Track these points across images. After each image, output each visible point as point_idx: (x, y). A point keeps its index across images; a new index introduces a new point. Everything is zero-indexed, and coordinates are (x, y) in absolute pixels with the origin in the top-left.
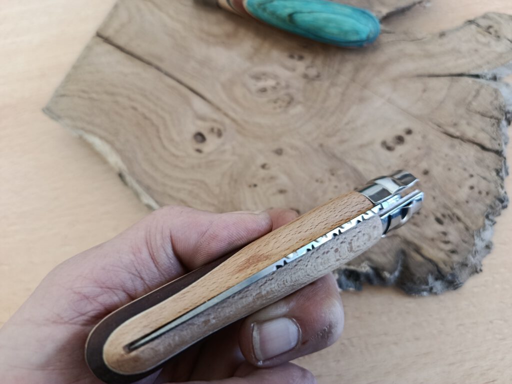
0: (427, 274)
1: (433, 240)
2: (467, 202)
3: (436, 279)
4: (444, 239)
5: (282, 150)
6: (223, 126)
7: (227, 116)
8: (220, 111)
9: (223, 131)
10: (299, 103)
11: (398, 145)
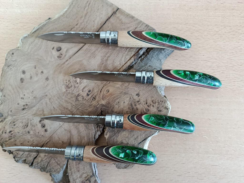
5: (48, 80)
6: (63, 59)
7: (67, 61)
8: (69, 59)
9: (60, 58)
10: (67, 91)
11: (41, 125)
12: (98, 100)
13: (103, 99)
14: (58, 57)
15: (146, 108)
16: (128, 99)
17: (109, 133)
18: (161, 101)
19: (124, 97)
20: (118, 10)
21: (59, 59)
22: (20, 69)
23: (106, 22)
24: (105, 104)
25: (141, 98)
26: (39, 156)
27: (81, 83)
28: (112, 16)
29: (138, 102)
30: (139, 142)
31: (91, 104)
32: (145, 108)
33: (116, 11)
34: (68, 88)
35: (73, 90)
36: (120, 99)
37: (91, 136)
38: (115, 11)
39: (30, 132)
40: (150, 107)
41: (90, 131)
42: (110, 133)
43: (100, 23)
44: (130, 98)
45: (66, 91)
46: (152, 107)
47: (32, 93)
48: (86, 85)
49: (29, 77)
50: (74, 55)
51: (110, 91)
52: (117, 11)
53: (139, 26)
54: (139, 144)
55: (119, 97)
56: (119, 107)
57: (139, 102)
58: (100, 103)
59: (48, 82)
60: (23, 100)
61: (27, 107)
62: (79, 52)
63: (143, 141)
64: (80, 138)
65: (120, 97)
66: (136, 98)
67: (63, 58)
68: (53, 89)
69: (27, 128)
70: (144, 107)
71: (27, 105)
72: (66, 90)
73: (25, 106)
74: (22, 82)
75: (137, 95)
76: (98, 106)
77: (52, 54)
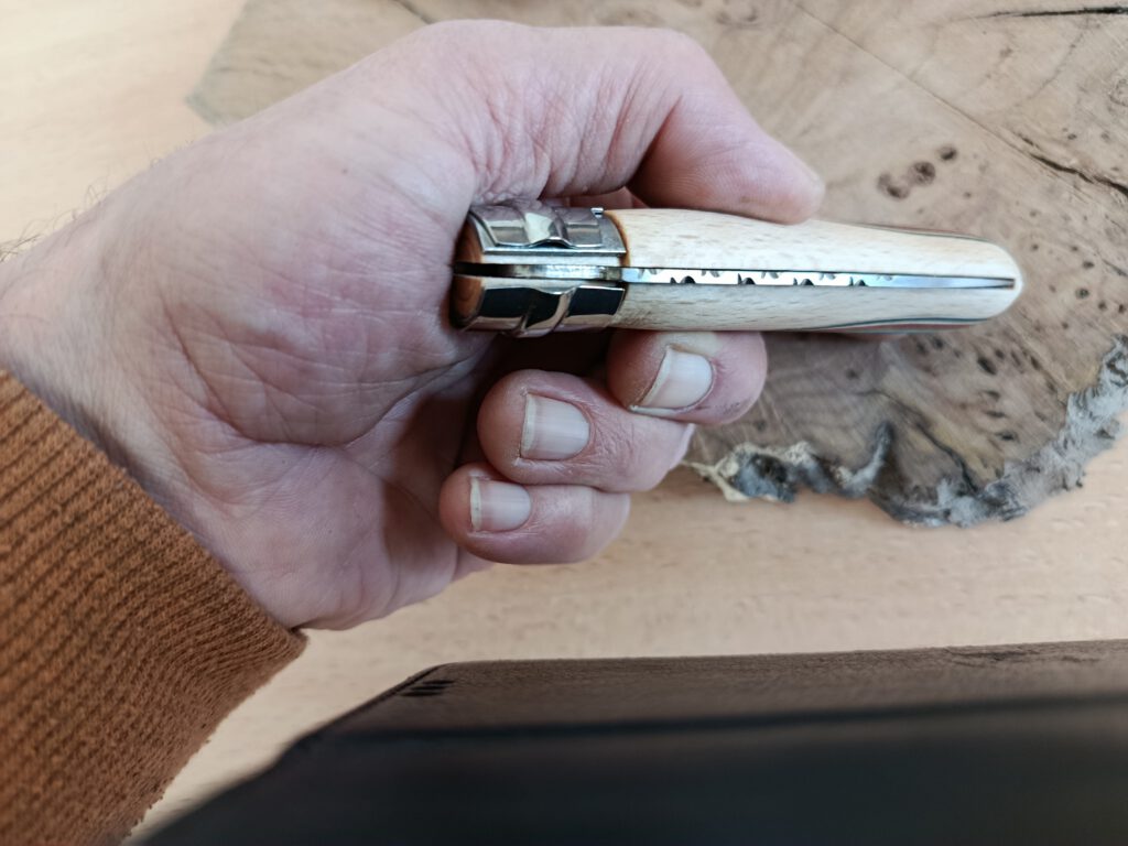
0: (939, 481)
1: (964, 406)
2: (1065, 326)
3: (961, 494)
4: (991, 408)
11: (920, 185)
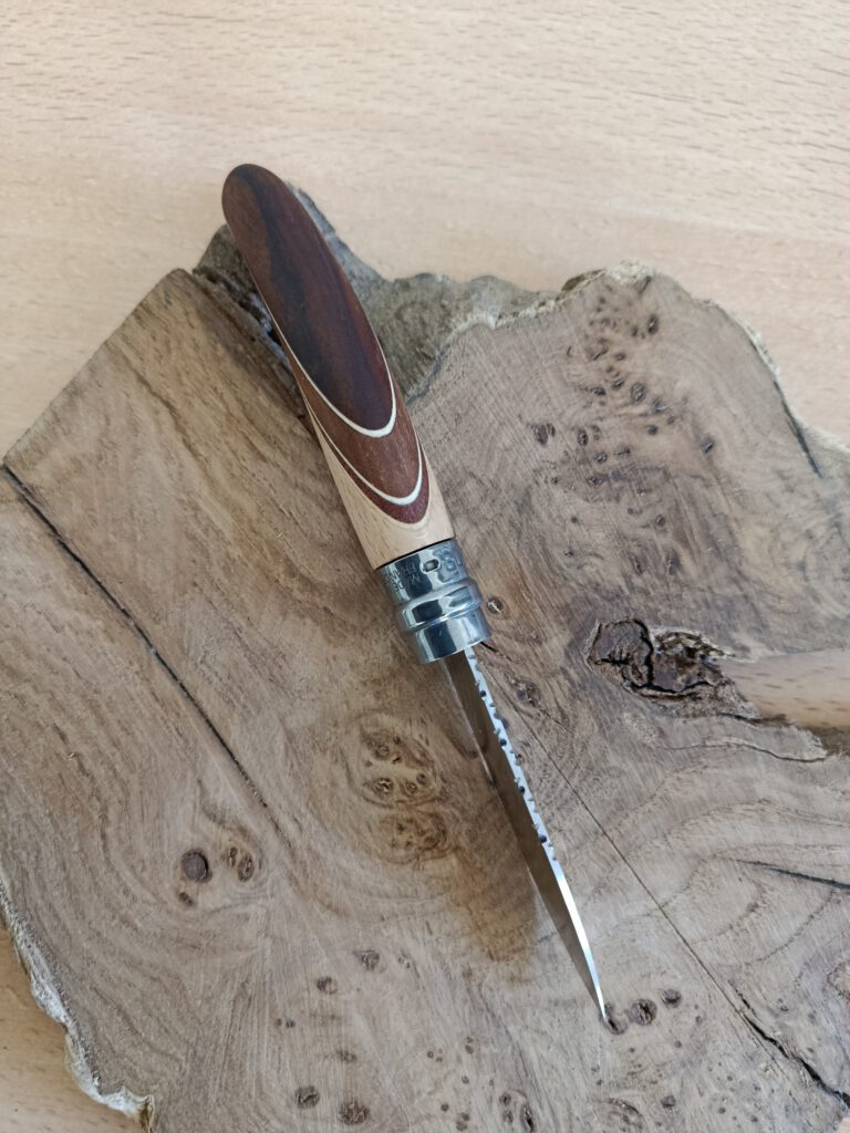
5: (377, 957)
6: (261, 850)
7: (277, 827)
8: (265, 810)
9: (256, 864)
10: (457, 849)
11: (639, 1023)
12: (539, 674)
13: (538, 641)
14: (242, 878)
15: (627, 400)
16: (558, 494)
17: (734, 635)
18: (599, 310)
19: (544, 515)
20: (14, 471)
21: (256, 870)
22: (279, 1120)
23: (78, 554)
24: (568, 632)
25: (564, 419)
26: (810, 1055)
27: (423, 755)
28: (44, 513)
29: (584, 439)
30: (810, 469)
31: (555, 714)
32: (626, 405)
33: (20, 483)
34: (442, 839)
35: (457, 814)
36: (549, 541)
37: (741, 741)
38: (18, 488)
39: (666, 1093)
40: (622, 375)
41: (713, 743)
42: (739, 626)
43: (72, 593)
44: (556, 481)
45: (459, 852)
46: (625, 366)
47: (440, 1060)
48: (442, 727)
49: (339, 1068)
50: (250, 774)
51: (497, 595)
52: (20, 478)
53: (136, 362)
54: (821, 471)
55: (538, 548)
56: (597, 556)
57: (585, 436)
58: (560, 661)
59: (388, 959)
60: (474, 1121)
61: (521, 1100)
62: (231, 745)
63: (806, 449)
64: (744, 806)
65: (543, 542)
66: (557, 447)
67: (257, 845)
68: (434, 928)
69: (642, 1109)
70: (617, 408)
71: (505, 1099)
72: (453, 855)
73: (511, 1107)
74: (366, 1112)
75: (542, 441)
76: (572, 672)
77: (218, 910)
